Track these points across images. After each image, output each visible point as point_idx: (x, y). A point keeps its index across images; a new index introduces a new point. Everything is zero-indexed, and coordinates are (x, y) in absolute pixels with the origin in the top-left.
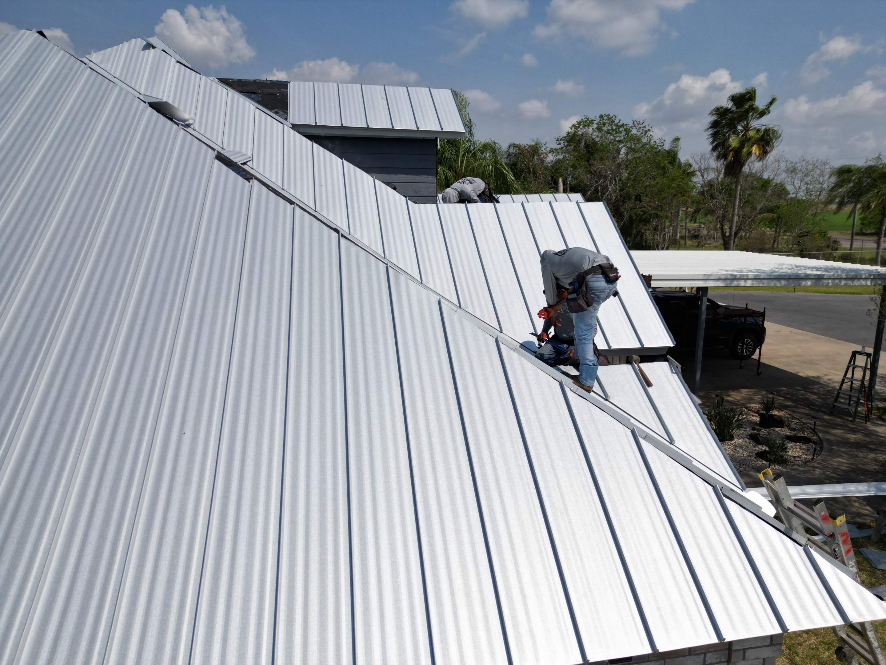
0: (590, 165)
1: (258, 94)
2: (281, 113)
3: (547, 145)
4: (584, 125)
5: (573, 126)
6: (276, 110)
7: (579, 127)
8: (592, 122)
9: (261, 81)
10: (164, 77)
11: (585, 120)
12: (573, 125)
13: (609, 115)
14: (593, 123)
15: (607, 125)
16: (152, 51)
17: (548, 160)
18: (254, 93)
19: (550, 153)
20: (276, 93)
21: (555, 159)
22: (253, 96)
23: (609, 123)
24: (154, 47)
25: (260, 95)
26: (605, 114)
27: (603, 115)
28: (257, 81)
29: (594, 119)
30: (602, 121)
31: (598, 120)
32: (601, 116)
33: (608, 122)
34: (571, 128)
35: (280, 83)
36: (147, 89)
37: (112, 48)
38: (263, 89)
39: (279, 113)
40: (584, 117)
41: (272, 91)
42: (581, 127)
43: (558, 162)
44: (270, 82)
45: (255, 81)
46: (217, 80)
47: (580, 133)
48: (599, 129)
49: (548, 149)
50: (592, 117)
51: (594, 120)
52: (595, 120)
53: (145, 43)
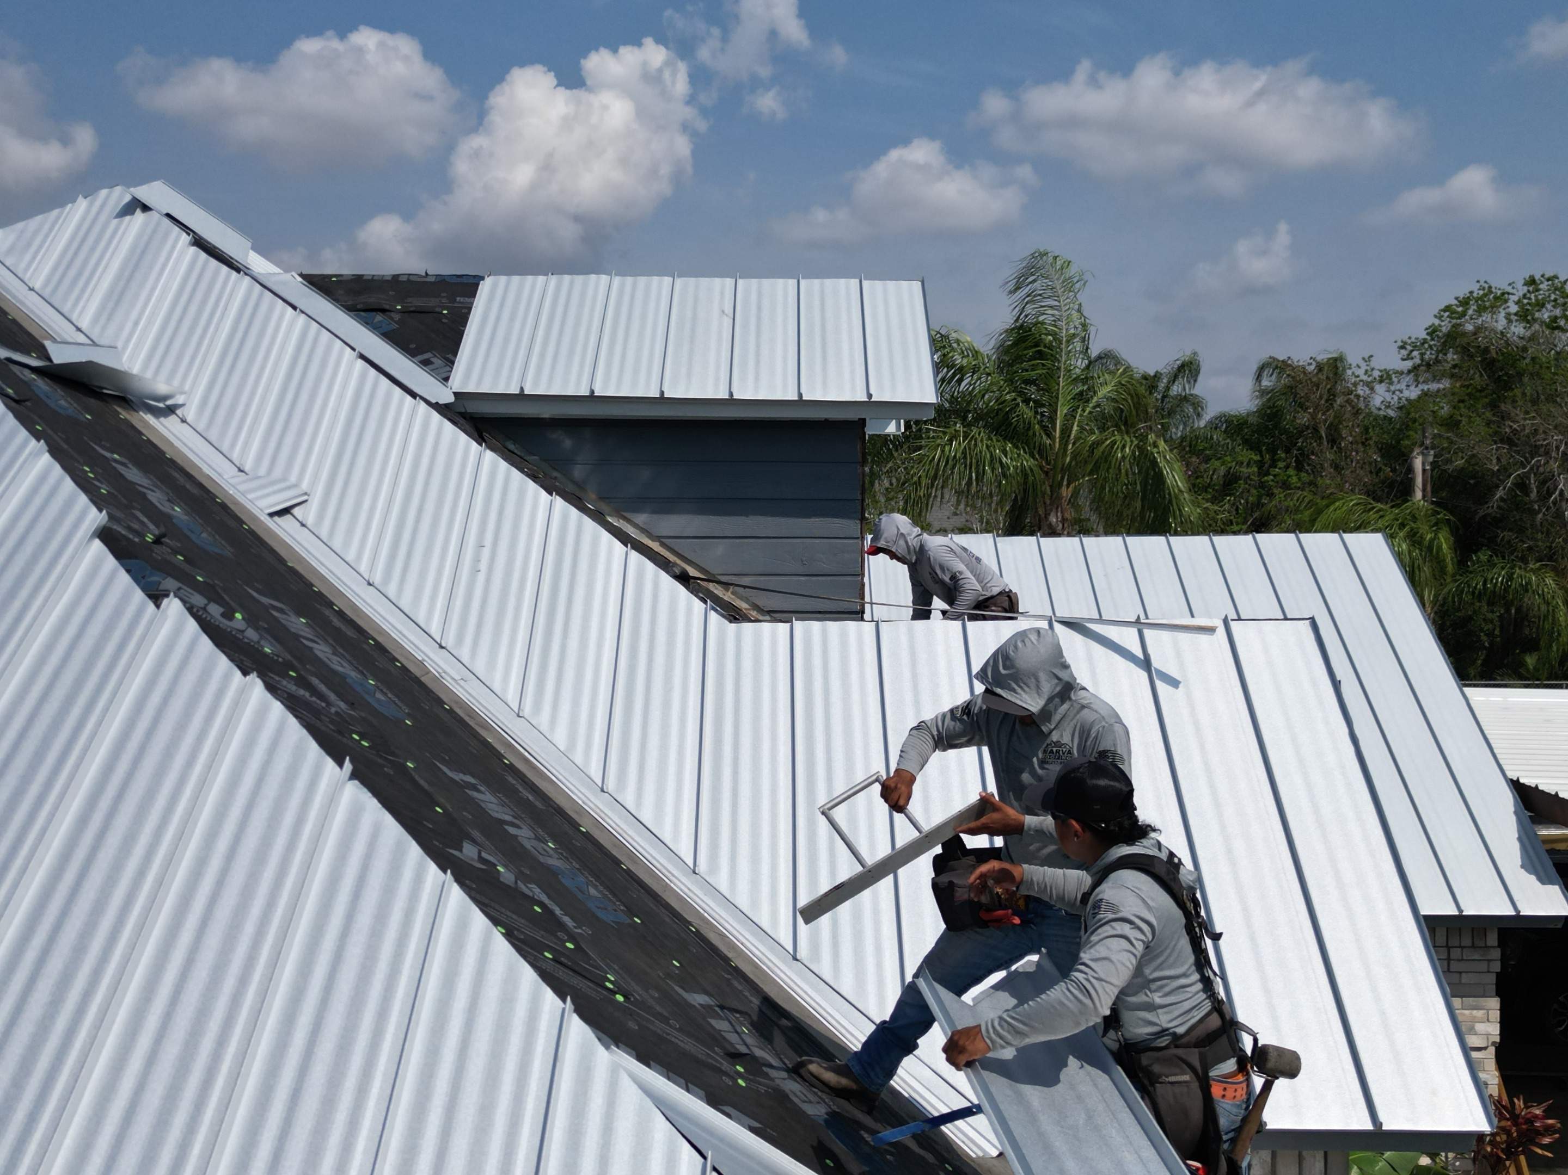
0: (1504, 417)
1: (393, 314)
2: (438, 362)
3: (1374, 363)
4: (1479, 306)
5: (1445, 310)
6: (426, 356)
7: (1464, 314)
8: (1502, 298)
9: (412, 278)
10: (148, 286)
11: (1481, 292)
12: (1447, 308)
13: (1556, 277)
14: (1506, 301)
15: (1549, 306)
16: (139, 216)
17: (1377, 401)
18: (383, 311)
19: (1381, 382)
20: (437, 310)
21: (1396, 398)
22: (379, 318)
23: (1555, 300)
24: (146, 208)
25: (397, 317)
26: (1543, 276)
27: (1537, 277)
28: (401, 279)
29: (1509, 289)
30: (1533, 296)
31: (1521, 294)
32: (1532, 282)
33: (1553, 297)
34: (1440, 317)
35: (459, 280)
36: (96, 320)
37: (46, 215)
38: (410, 300)
39: (432, 363)
40: (1478, 286)
41: (430, 303)
42: (1470, 312)
43: (1406, 408)
44: (433, 279)
45: (396, 277)
46: (300, 279)
47: (1469, 327)
48: (1525, 315)
49: (1376, 374)
50: (1500, 283)
51: (1509, 294)
52: (1511, 291)
53: (127, 198)
